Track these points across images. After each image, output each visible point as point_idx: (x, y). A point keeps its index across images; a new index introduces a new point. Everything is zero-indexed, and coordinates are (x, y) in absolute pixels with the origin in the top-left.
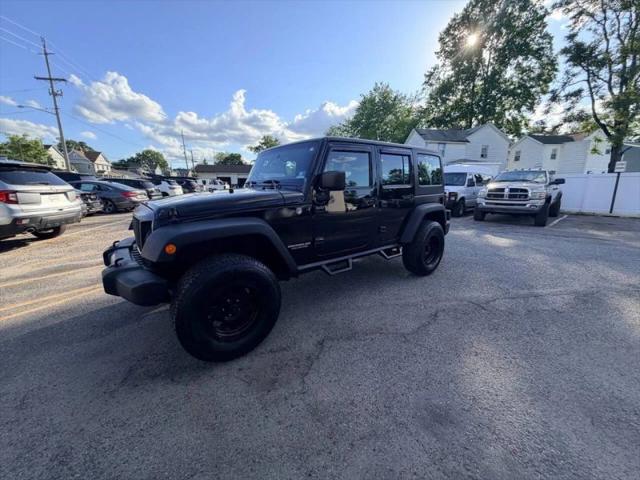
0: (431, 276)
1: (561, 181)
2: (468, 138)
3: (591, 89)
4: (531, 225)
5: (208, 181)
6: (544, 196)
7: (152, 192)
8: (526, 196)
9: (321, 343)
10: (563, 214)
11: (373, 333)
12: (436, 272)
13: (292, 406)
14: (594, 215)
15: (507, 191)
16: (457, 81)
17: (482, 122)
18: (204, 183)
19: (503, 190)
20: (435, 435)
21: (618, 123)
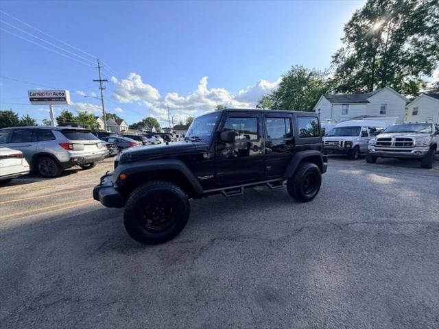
0: (310, 203)
2: (369, 100)
4: (418, 168)
6: (428, 143)
7: (146, 142)
8: (411, 144)
9: (213, 241)
11: (249, 238)
12: (314, 200)
13: (181, 275)
17: (383, 86)
19: (390, 139)
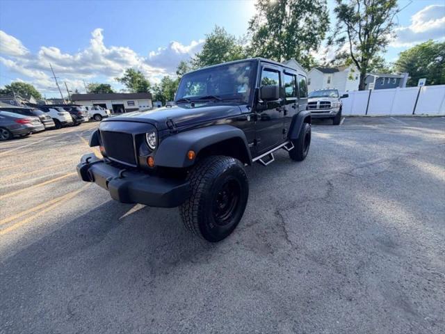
1: (346, 96)
3: (350, 37)
5: (90, 107)
6: (339, 105)
7: (43, 118)
8: (330, 106)
9: (277, 213)
10: (344, 116)
12: (307, 158)
13: (298, 259)
14: (358, 116)
15: (318, 104)
16: (271, 27)
18: (87, 108)
19: (316, 103)
20: (396, 255)
21: (363, 60)
